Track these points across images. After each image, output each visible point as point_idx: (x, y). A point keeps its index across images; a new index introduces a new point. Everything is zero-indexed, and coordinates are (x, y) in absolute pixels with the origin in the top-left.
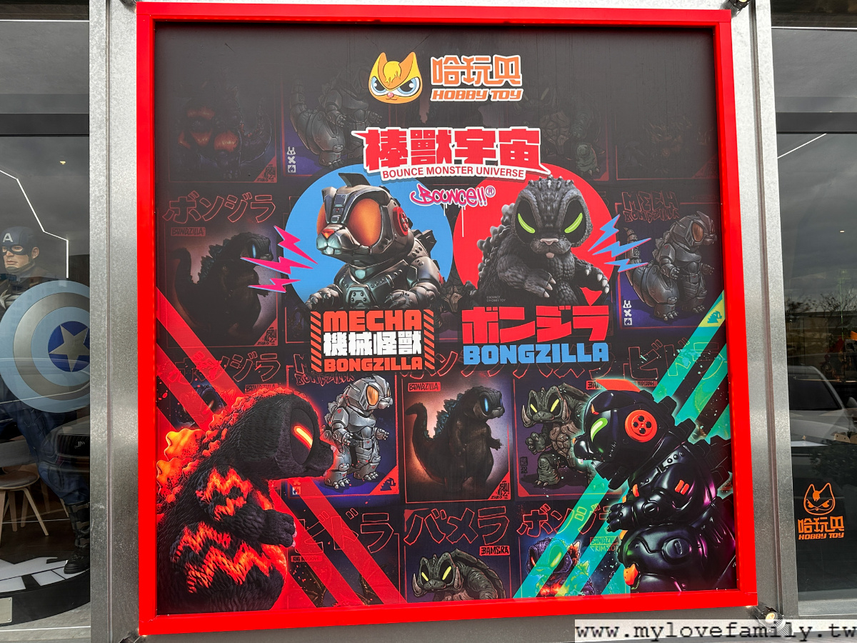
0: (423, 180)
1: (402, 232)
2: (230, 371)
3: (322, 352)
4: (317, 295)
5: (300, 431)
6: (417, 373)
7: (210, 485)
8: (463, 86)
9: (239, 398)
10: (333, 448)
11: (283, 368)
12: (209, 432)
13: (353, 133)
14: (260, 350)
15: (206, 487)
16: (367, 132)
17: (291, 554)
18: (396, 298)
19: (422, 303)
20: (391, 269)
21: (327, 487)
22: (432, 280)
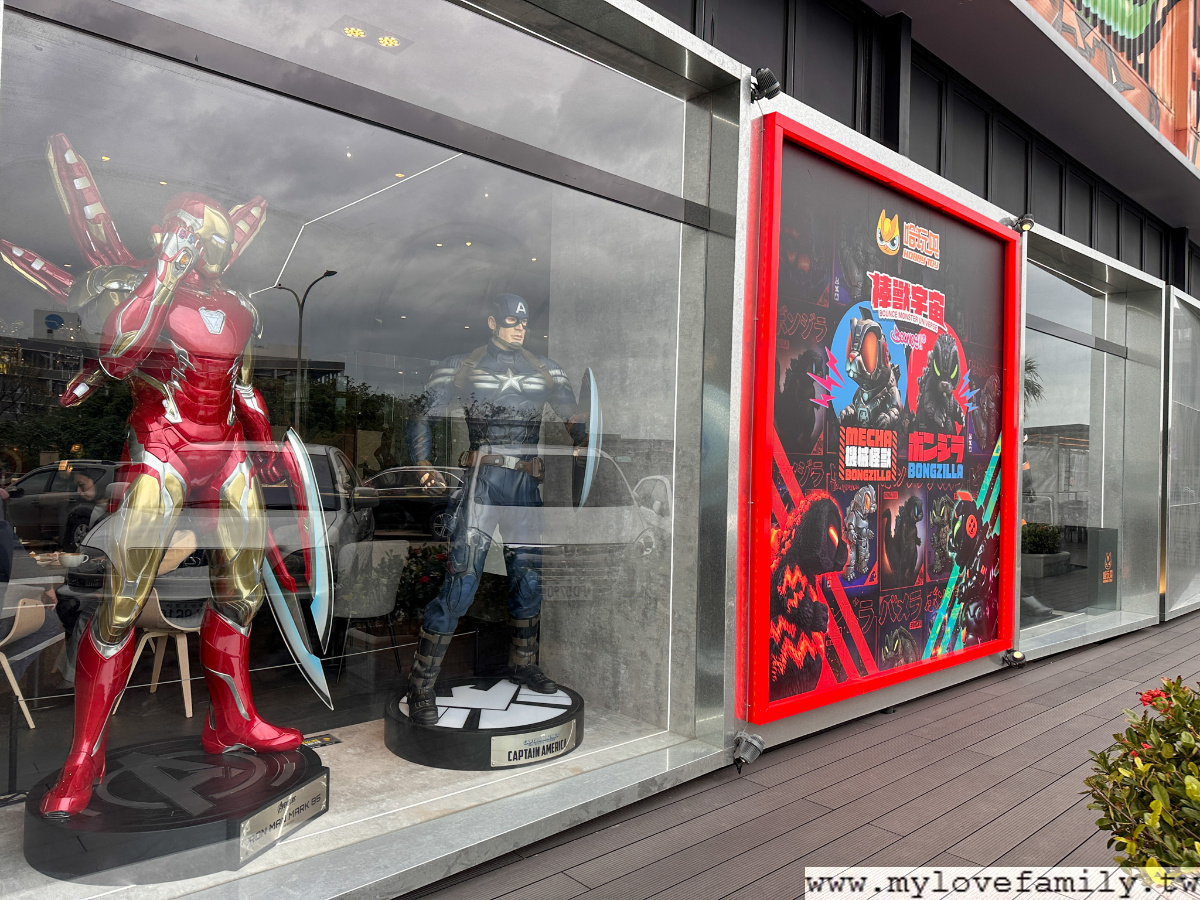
0: (896, 321)
1: (886, 363)
2: (798, 476)
3: (844, 462)
4: (844, 412)
5: (832, 532)
6: (888, 483)
7: (785, 580)
8: (916, 250)
9: (802, 502)
10: (848, 546)
11: (825, 475)
12: (785, 532)
13: (868, 273)
14: (815, 458)
15: (783, 582)
16: (873, 274)
17: (827, 639)
18: (881, 420)
19: (893, 426)
20: (879, 394)
21: (844, 579)
22: (897, 407)
